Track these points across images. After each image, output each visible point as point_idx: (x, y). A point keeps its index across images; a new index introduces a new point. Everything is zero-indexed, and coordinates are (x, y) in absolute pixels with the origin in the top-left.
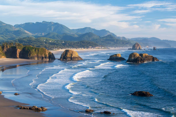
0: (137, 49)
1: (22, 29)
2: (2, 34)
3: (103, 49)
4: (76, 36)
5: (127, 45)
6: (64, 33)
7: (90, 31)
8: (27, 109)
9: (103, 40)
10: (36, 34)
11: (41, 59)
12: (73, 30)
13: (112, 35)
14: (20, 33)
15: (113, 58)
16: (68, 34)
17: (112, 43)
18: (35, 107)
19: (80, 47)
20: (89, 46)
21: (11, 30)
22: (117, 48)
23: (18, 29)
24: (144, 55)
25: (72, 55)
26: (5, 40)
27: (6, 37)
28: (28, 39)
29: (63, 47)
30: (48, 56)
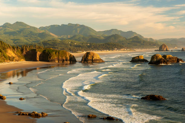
0: (164, 51)
1: (47, 31)
2: (26, 36)
3: (128, 51)
4: (102, 38)
5: (154, 46)
6: (90, 36)
7: (116, 33)
8: (26, 115)
9: (129, 42)
10: (62, 36)
11: (61, 62)
12: (99, 32)
13: (138, 36)
14: (44, 36)
15: (136, 60)
16: (94, 36)
17: (139, 44)
18: (35, 112)
19: (105, 50)
20: (115, 48)
21: (36, 32)
22: (143, 50)
23: (43, 32)
24: (168, 56)
25: (93, 57)
26: (30, 43)
27: (30, 39)
28: (53, 42)
29: (88, 49)
30: (68, 58)
